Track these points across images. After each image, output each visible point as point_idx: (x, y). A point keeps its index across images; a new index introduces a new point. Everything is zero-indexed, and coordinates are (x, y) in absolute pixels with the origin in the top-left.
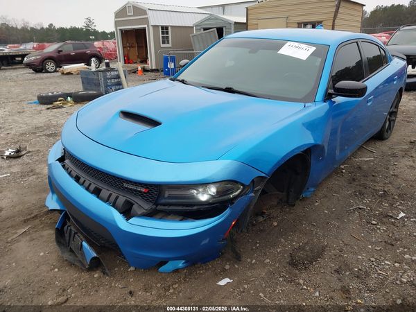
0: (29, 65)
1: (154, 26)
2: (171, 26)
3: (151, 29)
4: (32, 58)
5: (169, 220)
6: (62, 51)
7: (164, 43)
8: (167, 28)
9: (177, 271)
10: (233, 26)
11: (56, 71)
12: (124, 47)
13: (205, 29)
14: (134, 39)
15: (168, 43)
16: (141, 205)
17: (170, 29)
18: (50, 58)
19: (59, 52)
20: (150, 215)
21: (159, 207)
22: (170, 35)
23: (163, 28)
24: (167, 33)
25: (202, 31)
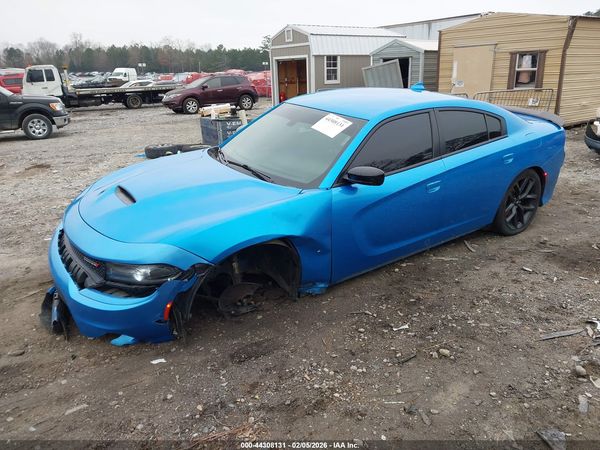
0: (168, 104)
1: (316, 56)
2: (341, 56)
3: (313, 60)
4: (172, 96)
5: (117, 297)
6: (206, 87)
7: (329, 78)
8: (335, 58)
9: (127, 345)
10: (422, 57)
11: (196, 113)
12: (280, 83)
13: (385, 60)
14: (295, 73)
15: (336, 78)
16: (94, 278)
17: (339, 58)
18: (193, 96)
19: (204, 88)
20: (101, 288)
21: (108, 283)
22: (338, 68)
23: (329, 58)
24: (335, 65)
25: (381, 63)
